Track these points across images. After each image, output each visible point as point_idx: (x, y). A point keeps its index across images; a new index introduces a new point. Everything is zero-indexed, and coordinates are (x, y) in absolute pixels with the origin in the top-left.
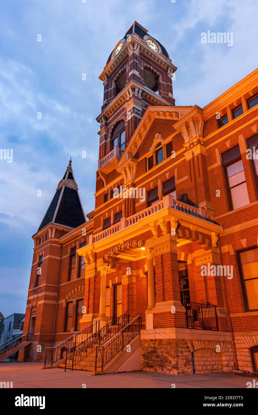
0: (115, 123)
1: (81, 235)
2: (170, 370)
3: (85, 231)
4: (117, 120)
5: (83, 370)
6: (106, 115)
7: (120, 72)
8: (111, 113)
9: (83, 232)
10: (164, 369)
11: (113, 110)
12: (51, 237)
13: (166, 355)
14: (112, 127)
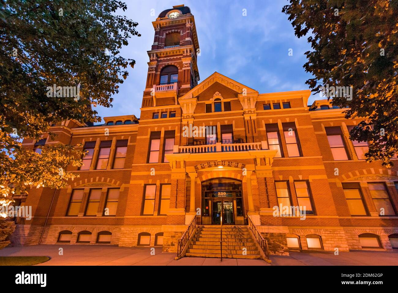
0: (166, 64)
1: (104, 133)
2: (282, 253)
3: (108, 132)
4: (170, 63)
5: (227, 258)
6: (159, 54)
7: (173, 30)
8: (163, 55)
9: (106, 132)
10: (276, 252)
11: (167, 53)
12: (64, 125)
13: (278, 243)
14: (164, 66)
